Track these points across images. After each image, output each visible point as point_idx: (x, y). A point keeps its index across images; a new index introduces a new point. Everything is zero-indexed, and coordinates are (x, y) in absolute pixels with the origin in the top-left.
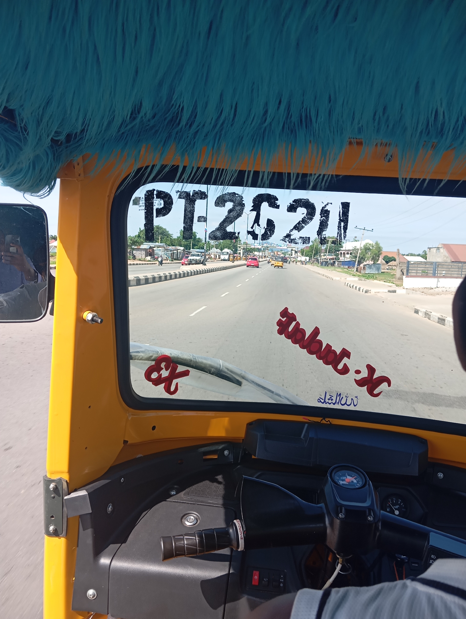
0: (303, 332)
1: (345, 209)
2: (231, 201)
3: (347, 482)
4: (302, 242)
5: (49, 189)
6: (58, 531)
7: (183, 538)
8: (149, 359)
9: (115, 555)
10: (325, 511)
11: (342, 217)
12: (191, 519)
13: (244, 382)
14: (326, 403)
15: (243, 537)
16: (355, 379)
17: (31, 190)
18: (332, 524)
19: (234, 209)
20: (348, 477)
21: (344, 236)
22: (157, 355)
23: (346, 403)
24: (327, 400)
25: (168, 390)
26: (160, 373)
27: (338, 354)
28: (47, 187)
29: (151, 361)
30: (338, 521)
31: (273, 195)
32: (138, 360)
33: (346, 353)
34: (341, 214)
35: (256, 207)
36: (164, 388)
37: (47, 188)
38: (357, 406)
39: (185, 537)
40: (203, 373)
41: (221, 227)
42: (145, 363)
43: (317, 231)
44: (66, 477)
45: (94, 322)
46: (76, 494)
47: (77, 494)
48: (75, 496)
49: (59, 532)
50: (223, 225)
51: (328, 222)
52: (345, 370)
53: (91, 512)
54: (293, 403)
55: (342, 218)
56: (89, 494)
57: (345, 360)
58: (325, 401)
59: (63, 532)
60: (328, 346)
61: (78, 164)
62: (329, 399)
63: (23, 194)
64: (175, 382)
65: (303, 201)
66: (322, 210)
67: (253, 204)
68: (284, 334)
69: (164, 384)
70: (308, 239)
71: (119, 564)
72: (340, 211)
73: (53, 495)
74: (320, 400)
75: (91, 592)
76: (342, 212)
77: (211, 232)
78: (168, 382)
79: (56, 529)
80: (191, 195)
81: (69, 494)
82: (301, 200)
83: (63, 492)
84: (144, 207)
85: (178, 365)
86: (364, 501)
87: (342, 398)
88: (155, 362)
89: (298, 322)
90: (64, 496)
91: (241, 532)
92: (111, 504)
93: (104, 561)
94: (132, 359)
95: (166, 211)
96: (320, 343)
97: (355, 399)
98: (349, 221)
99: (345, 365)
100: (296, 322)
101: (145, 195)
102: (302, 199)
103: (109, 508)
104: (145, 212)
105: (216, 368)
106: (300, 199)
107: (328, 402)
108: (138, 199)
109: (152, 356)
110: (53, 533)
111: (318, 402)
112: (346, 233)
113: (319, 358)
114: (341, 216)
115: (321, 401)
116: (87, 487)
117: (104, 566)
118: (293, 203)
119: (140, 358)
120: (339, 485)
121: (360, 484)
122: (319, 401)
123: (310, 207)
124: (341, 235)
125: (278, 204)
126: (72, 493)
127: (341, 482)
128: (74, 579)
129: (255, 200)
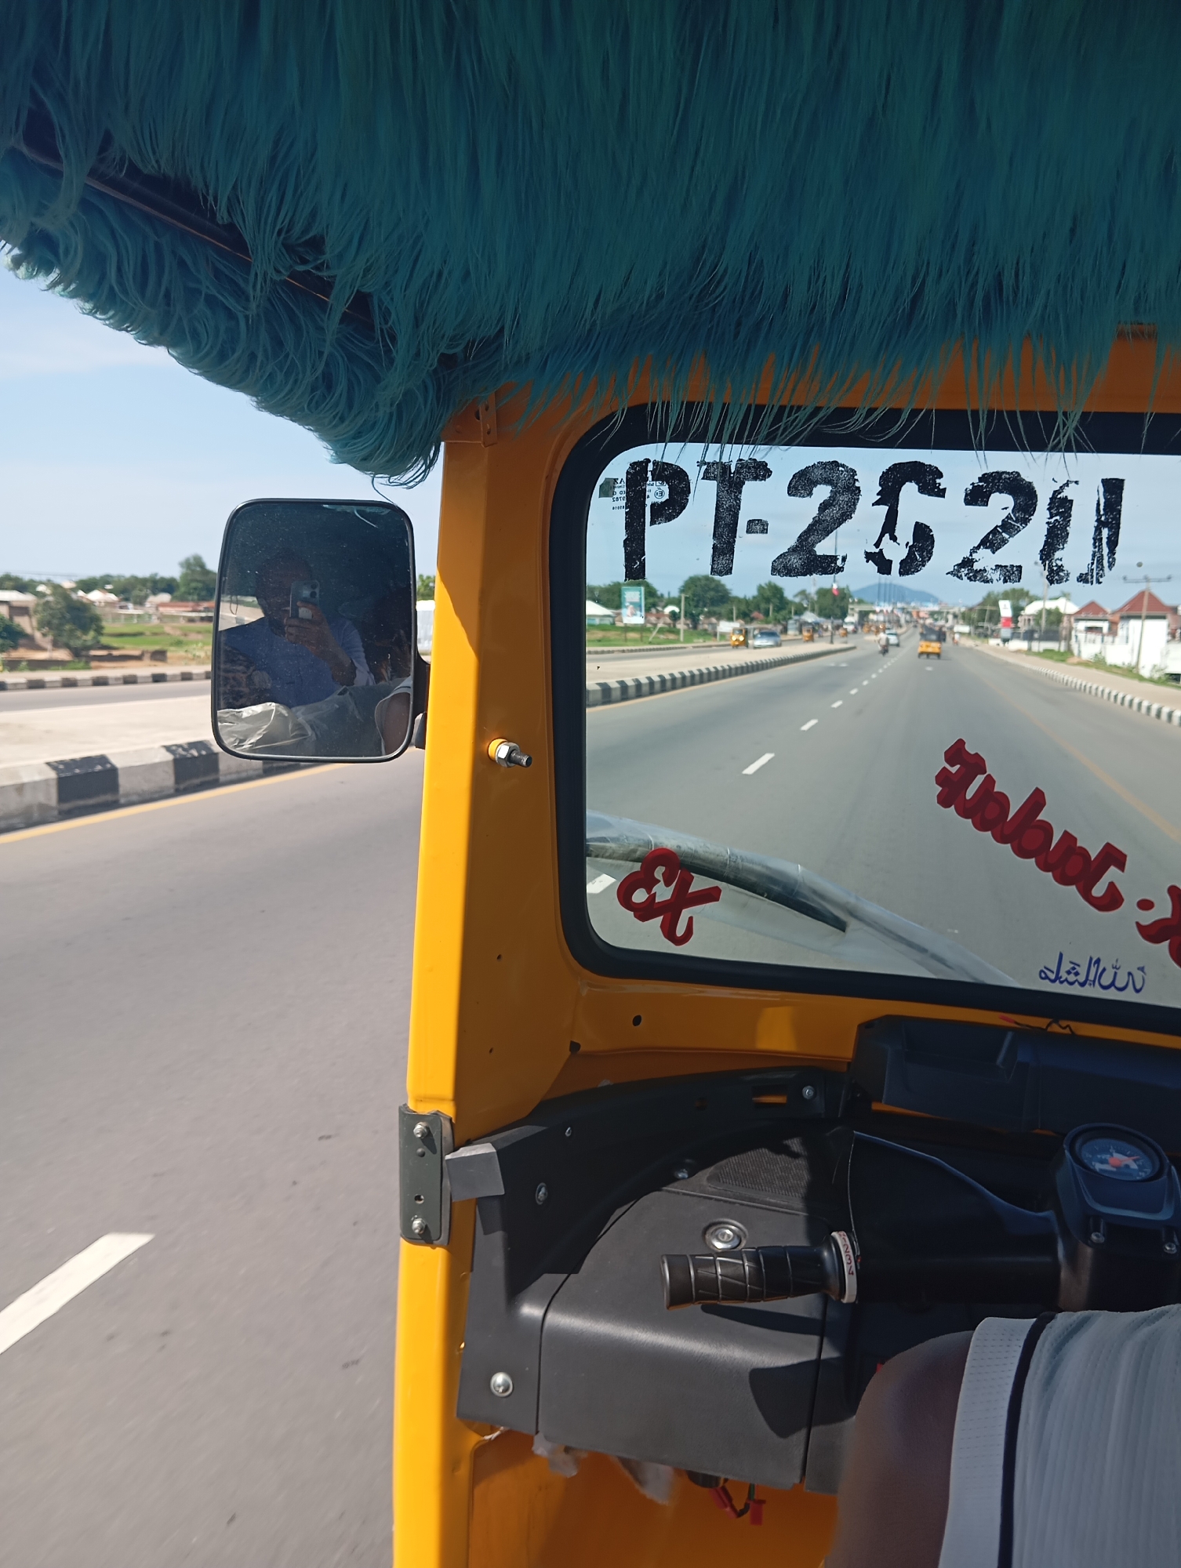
0: (1003, 801)
1: (1111, 494)
2: (827, 482)
3: (1114, 1167)
4: (1002, 578)
5: (424, 467)
6: (430, 1232)
7: (715, 1260)
8: (628, 857)
9: (555, 1299)
10: (1057, 1229)
11: (1105, 514)
12: (726, 1237)
13: (853, 924)
14: (1062, 982)
15: (854, 1269)
16: (1137, 923)
17: (389, 468)
18: (1073, 1257)
19: (834, 500)
20: (1116, 1155)
21: (1109, 562)
22: (647, 850)
23: (1113, 984)
24: (1063, 975)
25: (669, 931)
26: (653, 892)
27: (1092, 859)
28: (421, 463)
29: (631, 863)
30: (1089, 1251)
31: (930, 465)
32: (602, 857)
33: (1113, 857)
34: (1102, 507)
35: (889, 495)
36: (662, 926)
37: (420, 466)
38: (1143, 990)
39: (718, 1258)
40: (751, 896)
41: (802, 546)
42: (618, 867)
43: (1041, 551)
44: (448, 1110)
45: (513, 765)
46: (471, 1150)
47: (474, 1150)
48: (468, 1155)
49: (434, 1233)
50: (806, 540)
51: (1068, 528)
52: (1112, 900)
53: (503, 1193)
54: (975, 979)
55: (1103, 518)
56: (498, 1152)
57: (1112, 874)
58: (1058, 977)
59: (443, 1234)
60: (1067, 837)
61: (487, 409)
62: (1069, 973)
63: (371, 478)
64: (686, 914)
65: (1006, 478)
66: (1053, 499)
67: (880, 488)
68: (953, 807)
69: (662, 917)
70: (1017, 570)
71: (562, 1320)
72: (1099, 501)
73: (420, 1150)
74: (1045, 973)
75: (499, 1379)
76: (1105, 503)
77: (778, 558)
78: (669, 913)
79: (426, 1226)
80: (732, 471)
81: (456, 1149)
82: (999, 474)
83: (443, 1143)
84: (625, 501)
85: (693, 874)
86: (1157, 1209)
87: (1104, 970)
88: (640, 864)
89: (989, 776)
90: (444, 1154)
91: (849, 1259)
92: (543, 1184)
93: (530, 1311)
94: (589, 855)
95: (674, 510)
96: (1047, 829)
97: (1138, 975)
98: (1121, 525)
99: (1112, 885)
100: (985, 775)
101: (628, 473)
102: (1003, 473)
103: (539, 1192)
104: (626, 513)
105: (785, 886)
106: (997, 472)
107: (1066, 980)
108: (612, 484)
109: (634, 851)
110: (419, 1234)
111: (1042, 978)
112: (1114, 554)
113: (1044, 866)
114: (1102, 512)
115: (1047, 977)
116: (495, 1138)
117: (530, 1320)
118: (981, 484)
119: (607, 854)
120: (1094, 1171)
121: (1146, 1172)
122: (1043, 975)
123: (1023, 493)
124: (1102, 559)
125: (941, 487)
126: (461, 1149)
127: (1098, 1166)
128: (463, 1345)
129: (885, 478)
